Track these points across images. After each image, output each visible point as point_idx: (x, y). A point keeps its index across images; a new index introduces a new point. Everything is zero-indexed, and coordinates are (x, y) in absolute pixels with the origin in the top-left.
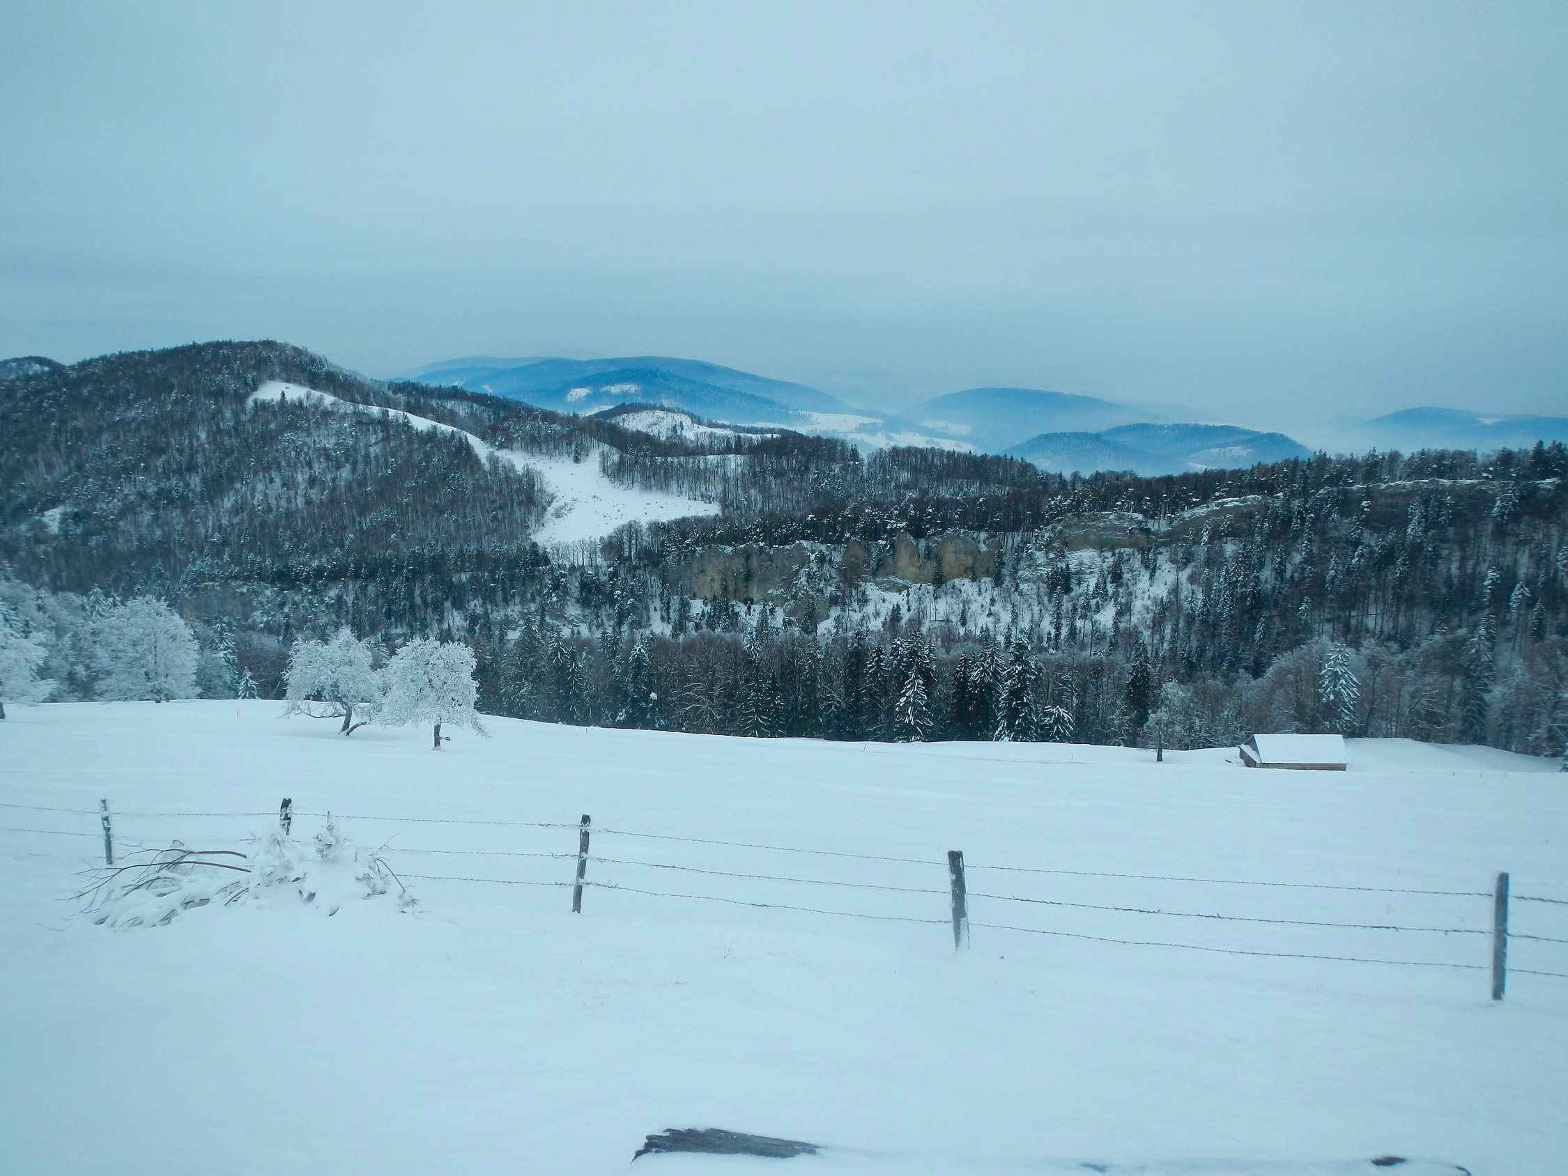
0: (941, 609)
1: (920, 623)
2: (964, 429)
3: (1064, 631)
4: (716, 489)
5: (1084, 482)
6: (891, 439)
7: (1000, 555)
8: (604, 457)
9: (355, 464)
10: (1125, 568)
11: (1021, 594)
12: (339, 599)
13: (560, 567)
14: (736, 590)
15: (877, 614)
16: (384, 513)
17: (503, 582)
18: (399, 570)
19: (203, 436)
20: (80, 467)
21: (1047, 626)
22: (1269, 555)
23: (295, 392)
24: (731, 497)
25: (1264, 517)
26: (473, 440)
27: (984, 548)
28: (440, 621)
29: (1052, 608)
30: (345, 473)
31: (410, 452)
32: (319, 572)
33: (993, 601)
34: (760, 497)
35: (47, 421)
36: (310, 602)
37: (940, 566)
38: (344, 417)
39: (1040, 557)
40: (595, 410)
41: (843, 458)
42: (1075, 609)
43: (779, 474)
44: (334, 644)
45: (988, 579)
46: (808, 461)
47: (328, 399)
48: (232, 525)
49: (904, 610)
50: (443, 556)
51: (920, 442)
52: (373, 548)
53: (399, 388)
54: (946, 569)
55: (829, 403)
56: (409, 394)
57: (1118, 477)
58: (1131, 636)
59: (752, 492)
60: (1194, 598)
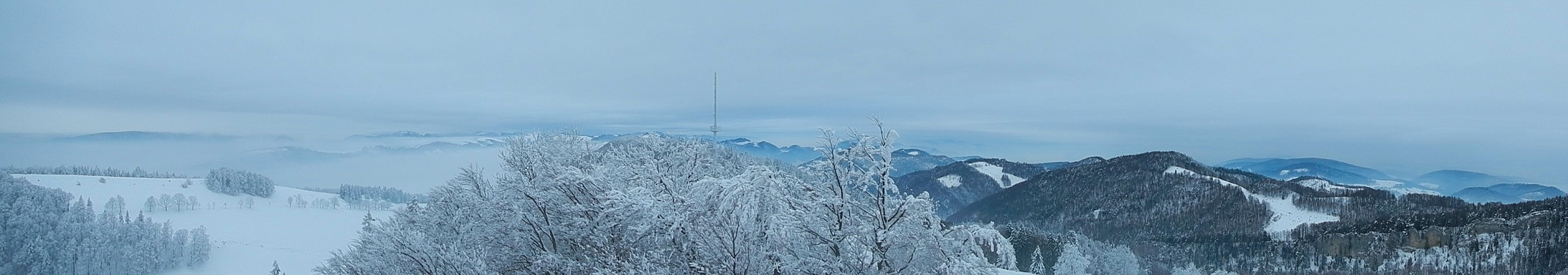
0: (1428, 259)
1: (1420, 265)
2: (1436, 186)
3: (1477, 267)
4: (1338, 211)
5: (1482, 206)
6: (1408, 190)
7: (1451, 236)
8: (1294, 197)
9: (1199, 198)
10: (1499, 240)
11: (1459, 252)
12: (1190, 250)
13: (1275, 241)
14: (1345, 252)
15: (1402, 262)
16: (1209, 217)
17: (1252, 248)
18: (1213, 240)
19: (1147, 186)
20: (1107, 196)
21: (1470, 265)
22: (1552, 234)
23: (1180, 170)
24: (1344, 214)
25: (1550, 218)
26: (1243, 189)
27: (1444, 234)
28: (1227, 262)
29: (1471, 257)
30: (1196, 201)
31: (1220, 194)
32: (1184, 239)
33: (1448, 255)
34: (1355, 214)
35: (1099, 179)
36: (1180, 251)
37: (1427, 241)
38: (1197, 179)
39: (1466, 237)
40: (1291, 179)
41: (1389, 198)
42: (1480, 258)
43: (1363, 205)
44: (1188, 270)
45: (1446, 246)
46: (1375, 199)
47: (1192, 173)
48: (1154, 219)
49: (1413, 260)
50: (1230, 235)
51: (1419, 192)
52: (1204, 231)
53: (1217, 169)
54: (1430, 243)
55: (1382, 176)
56: (1221, 172)
57: (1495, 204)
58: (1503, 267)
59: (1352, 212)
60: (1526, 251)
